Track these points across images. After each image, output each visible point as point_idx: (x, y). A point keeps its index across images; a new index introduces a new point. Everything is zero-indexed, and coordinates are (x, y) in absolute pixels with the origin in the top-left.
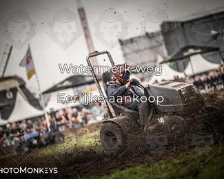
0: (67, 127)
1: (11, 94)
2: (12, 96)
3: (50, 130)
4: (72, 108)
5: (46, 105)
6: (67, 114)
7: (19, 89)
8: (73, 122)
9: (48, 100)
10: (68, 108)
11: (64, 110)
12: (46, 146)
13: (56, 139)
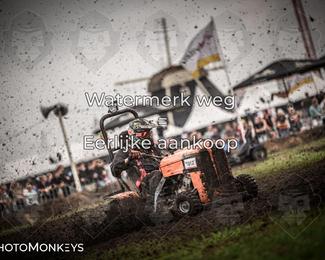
0: (270, 136)
1: (187, 89)
2: (188, 93)
3: (245, 141)
4: (277, 108)
5: (238, 105)
6: (270, 117)
7: (199, 83)
8: (278, 129)
9: (242, 98)
10: (270, 108)
11: (266, 111)
12: (241, 164)
13: (256, 154)
